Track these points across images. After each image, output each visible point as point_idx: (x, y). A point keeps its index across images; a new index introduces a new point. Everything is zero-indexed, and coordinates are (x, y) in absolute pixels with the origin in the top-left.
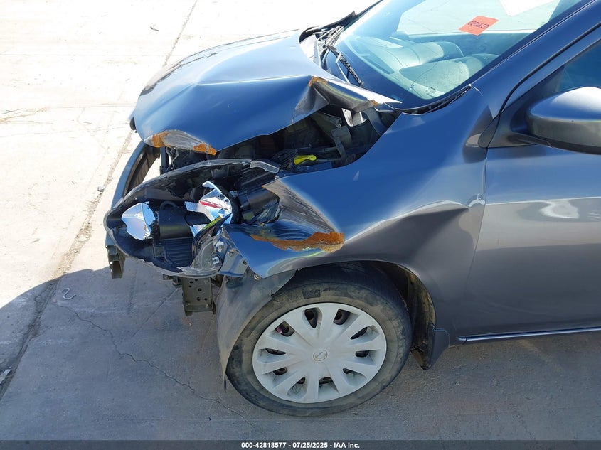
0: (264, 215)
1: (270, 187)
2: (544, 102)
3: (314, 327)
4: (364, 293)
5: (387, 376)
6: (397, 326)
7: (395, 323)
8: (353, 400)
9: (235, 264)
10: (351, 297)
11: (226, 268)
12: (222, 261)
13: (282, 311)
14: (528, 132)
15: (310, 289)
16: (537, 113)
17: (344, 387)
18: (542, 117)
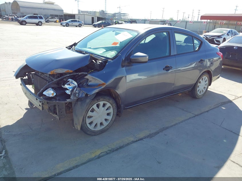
0: (85, 84)
1: (86, 77)
2: (132, 56)
3: (98, 108)
4: (108, 98)
5: (114, 119)
6: (114, 105)
7: (114, 104)
8: (107, 127)
9: (82, 95)
10: (106, 99)
11: (80, 96)
12: (79, 94)
13: (92, 105)
14: (131, 61)
15: (98, 98)
16: (131, 57)
17: (105, 124)
18: (132, 58)
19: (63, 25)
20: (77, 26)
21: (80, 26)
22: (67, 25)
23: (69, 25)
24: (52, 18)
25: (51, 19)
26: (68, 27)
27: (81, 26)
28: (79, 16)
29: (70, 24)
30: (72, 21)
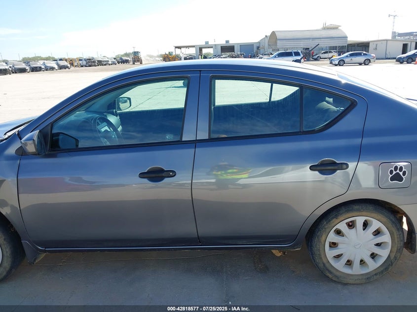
19: (334, 63)
20: (360, 64)
21: (367, 63)
22: (342, 63)
23: (344, 63)
24: (325, 53)
25: (323, 55)
26: (342, 65)
27: (370, 62)
28: (377, 45)
29: (346, 60)
30: (351, 55)
